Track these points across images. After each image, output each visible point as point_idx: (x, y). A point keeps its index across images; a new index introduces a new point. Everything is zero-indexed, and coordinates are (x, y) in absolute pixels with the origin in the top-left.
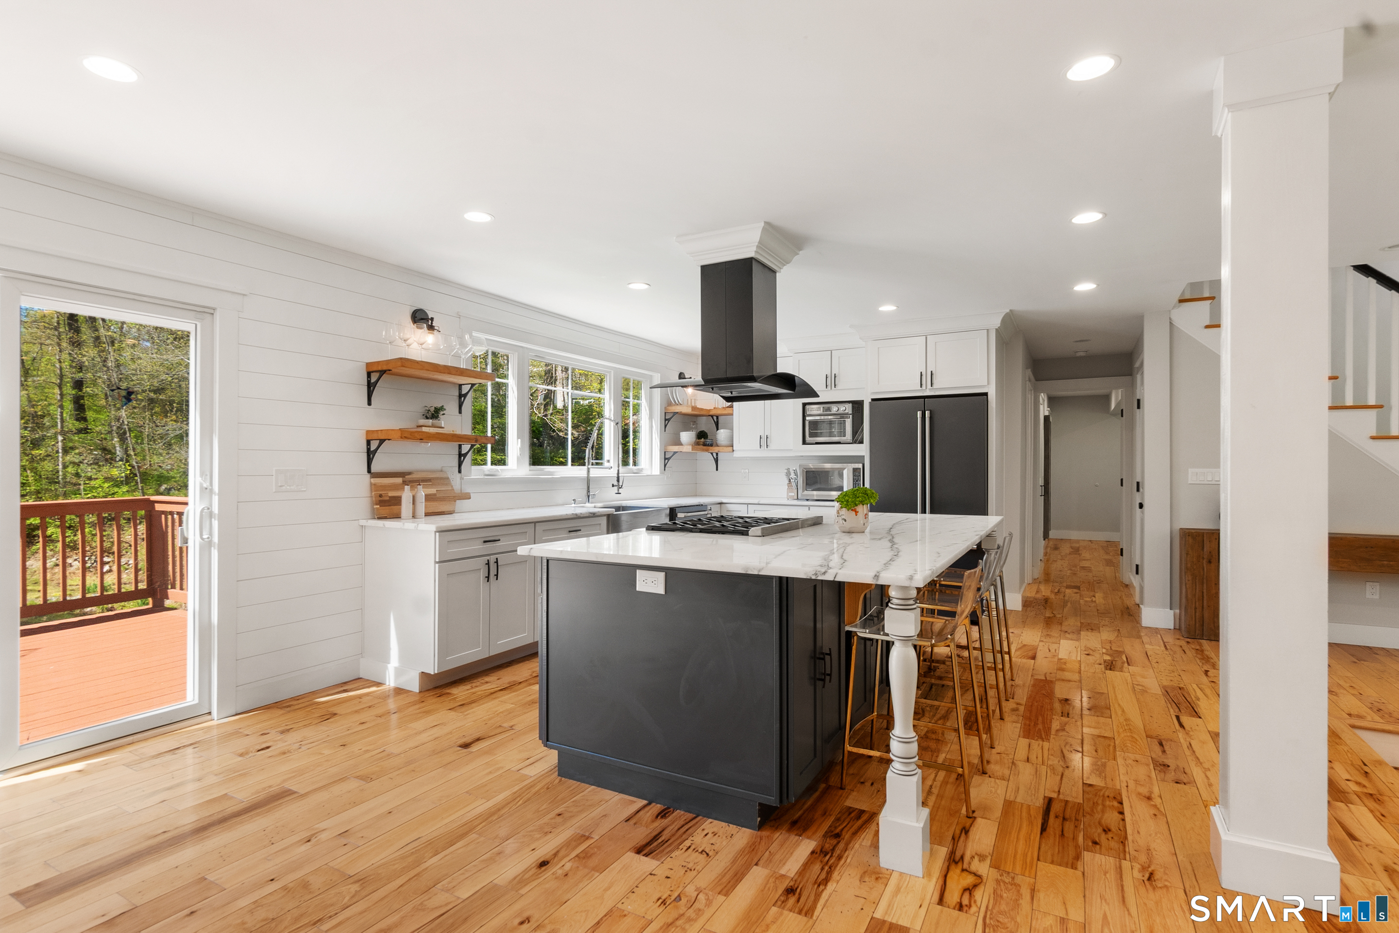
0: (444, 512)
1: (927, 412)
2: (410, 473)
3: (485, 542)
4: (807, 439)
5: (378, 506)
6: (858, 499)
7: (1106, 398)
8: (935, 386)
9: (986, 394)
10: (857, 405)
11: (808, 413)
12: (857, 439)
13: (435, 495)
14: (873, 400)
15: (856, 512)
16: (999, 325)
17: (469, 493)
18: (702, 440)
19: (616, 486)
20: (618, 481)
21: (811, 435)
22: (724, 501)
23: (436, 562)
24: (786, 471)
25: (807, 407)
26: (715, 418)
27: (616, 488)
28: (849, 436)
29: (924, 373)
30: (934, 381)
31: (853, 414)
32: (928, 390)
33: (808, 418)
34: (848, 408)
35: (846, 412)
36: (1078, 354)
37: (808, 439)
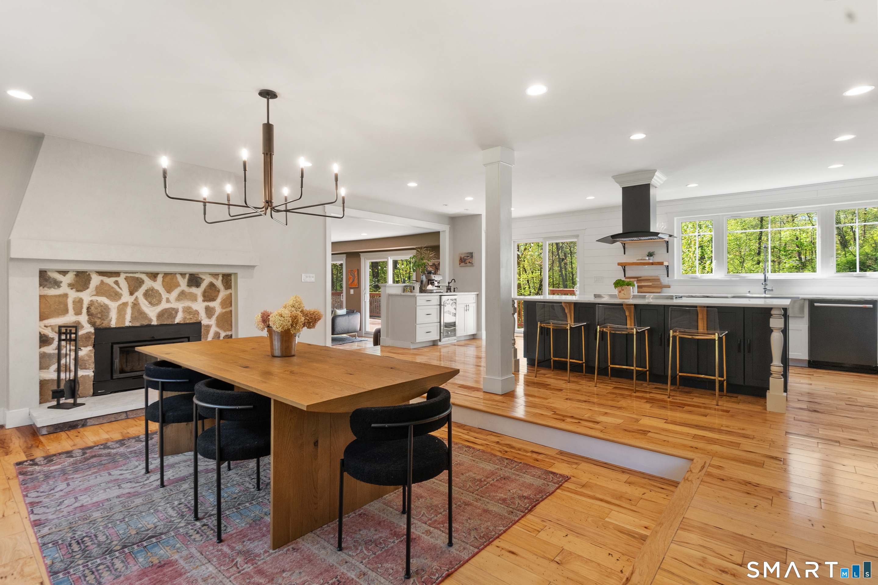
0: (654, 292)
2: (640, 277)
13: (650, 285)
17: (670, 285)
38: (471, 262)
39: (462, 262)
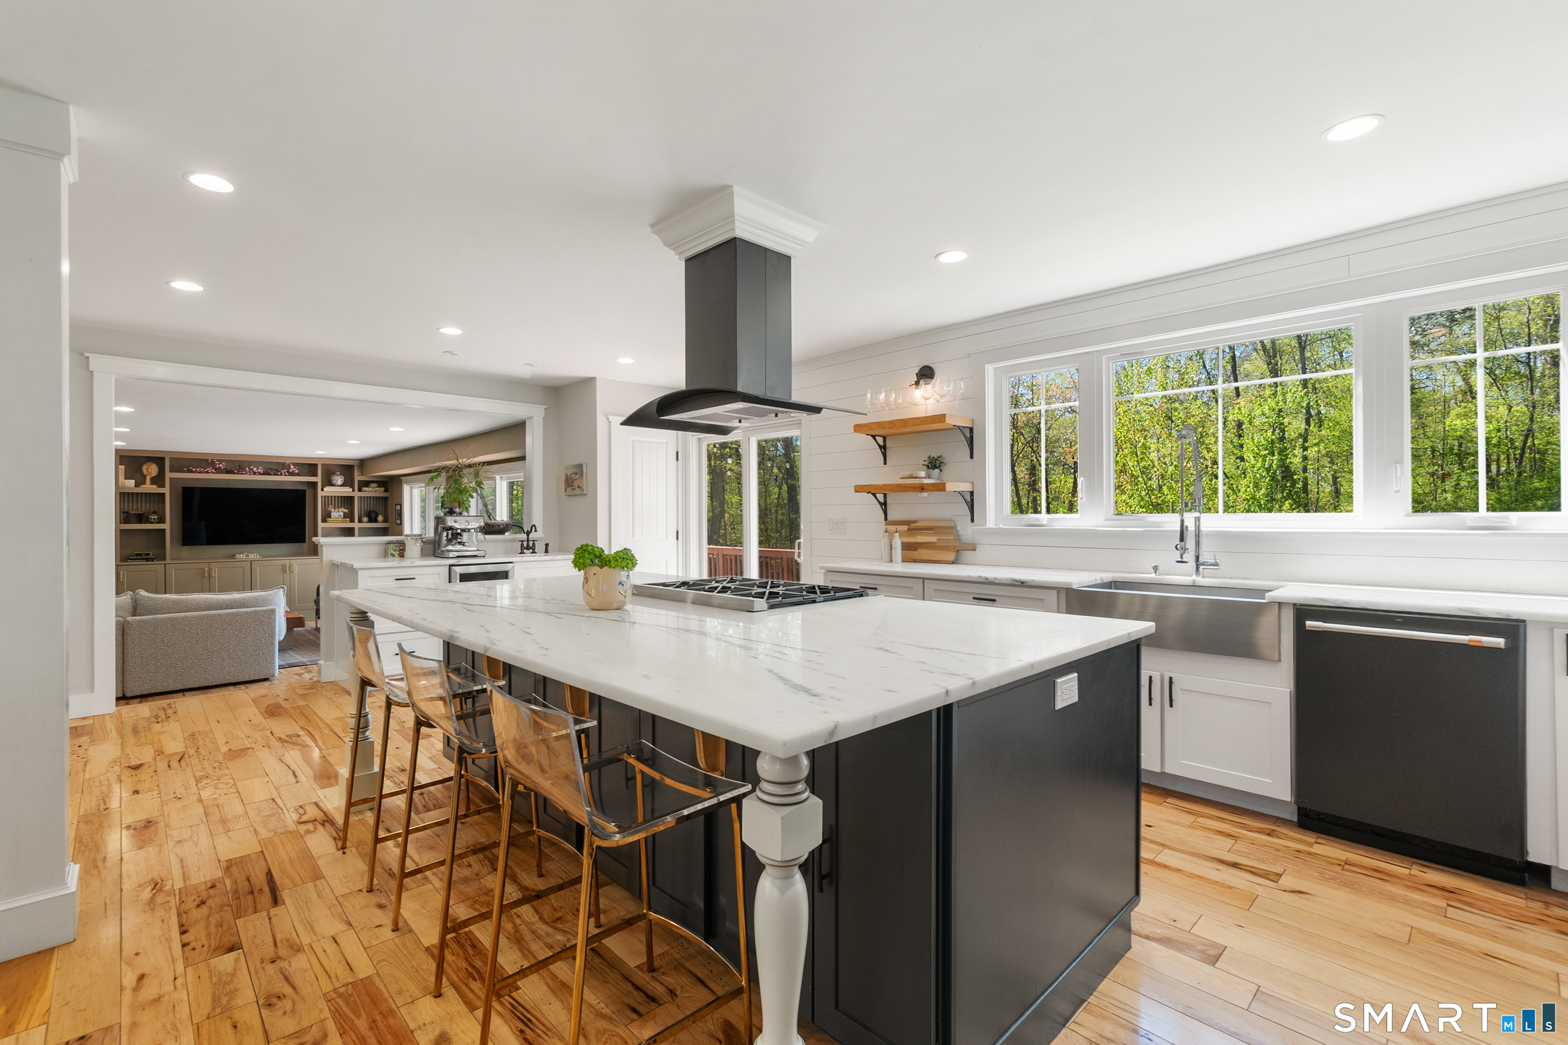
0: (940, 561)
2: (915, 522)
13: (935, 543)
17: (976, 544)
38: (580, 485)
39: (568, 486)
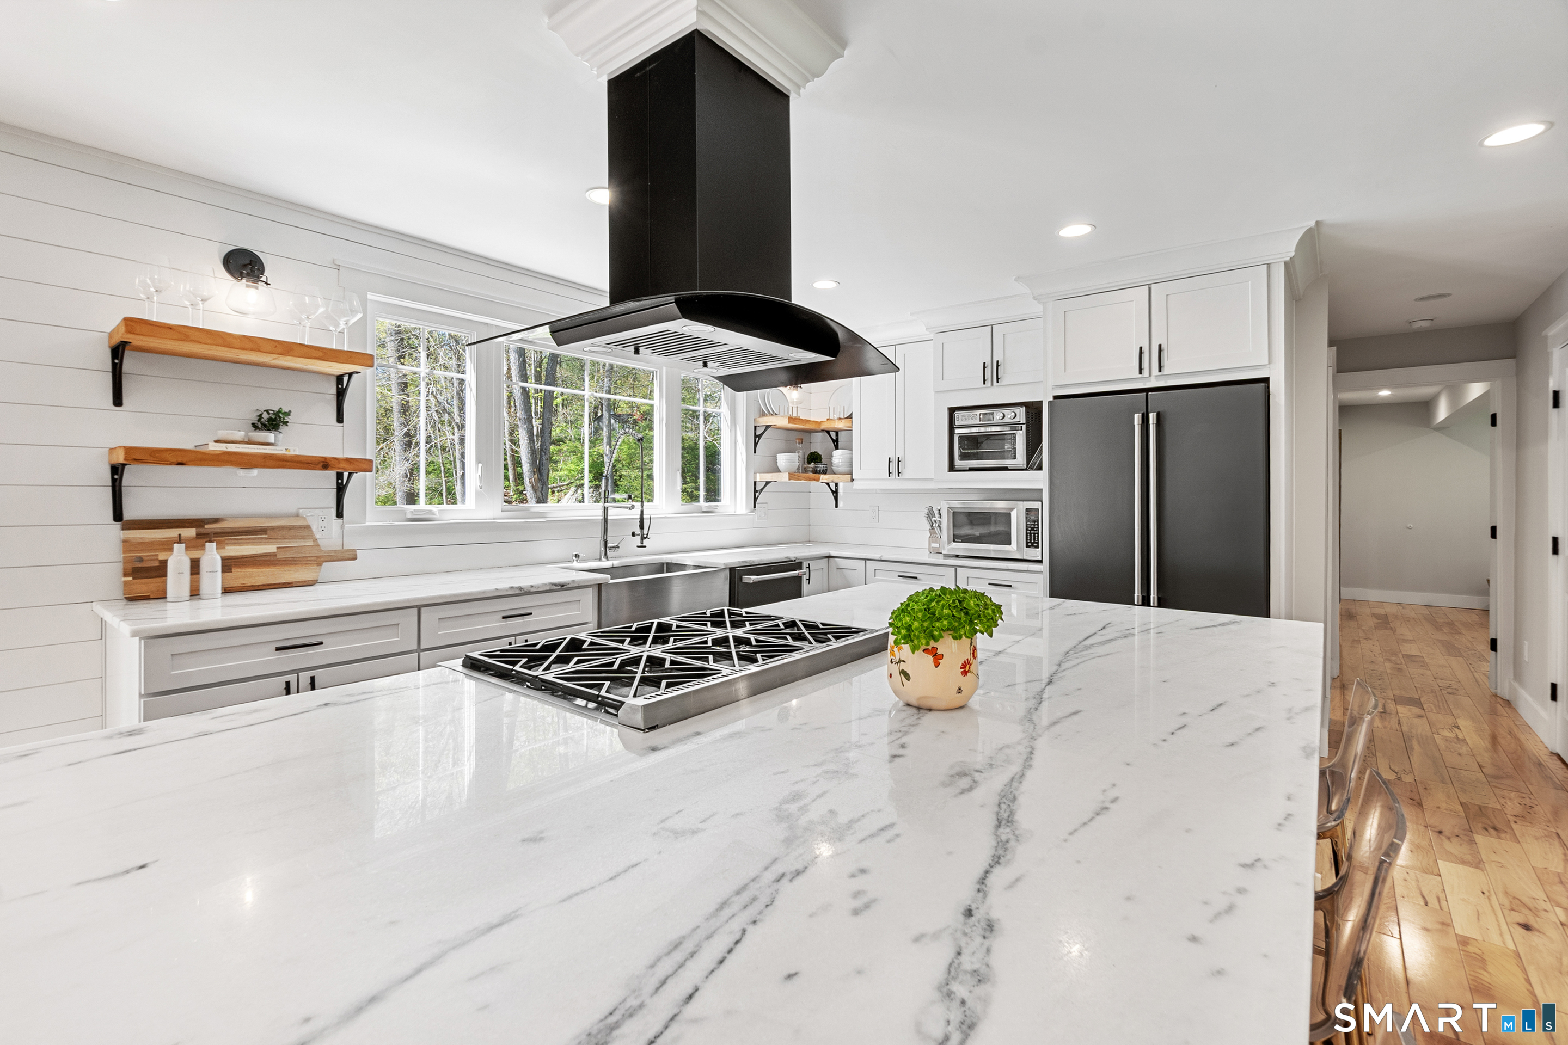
0: (292, 583)
1: (1151, 415)
2: (216, 520)
3: (278, 649)
4: (956, 463)
5: (131, 579)
6: (938, 624)
7: (1425, 407)
8: (1166, 371)
9: (1266, 380)
10: (1034, 410)
11: (957, 423)
12: (1032, 463)
13: (274, 555)
14: (1056, 397)
15: (937, 658)
16: (1293, 254)
17: (355, 550)
18: (812, 465)
19: (638, 535)
20: (642, 527)
21: (964, 457)
22: (833, 553)
23: (141, 696)
24: (926, 511)
25: (957, 414)
26: (833, 435)
27: (638, 538)
28: (1021, 459)
29: (1146, 350)
30: (1165, 362)
31: (1027, 423)
32: (1153, 377)
33: (957, 431)
34: (1021, 412)
35: (1017, 420)
36: (1416, 326)
37: (958, 463)
